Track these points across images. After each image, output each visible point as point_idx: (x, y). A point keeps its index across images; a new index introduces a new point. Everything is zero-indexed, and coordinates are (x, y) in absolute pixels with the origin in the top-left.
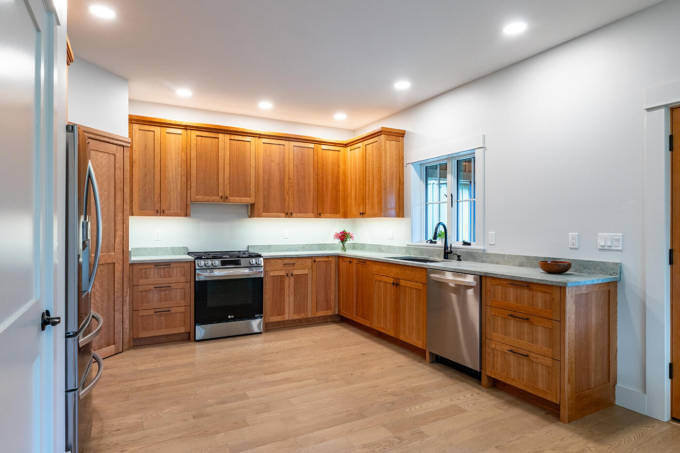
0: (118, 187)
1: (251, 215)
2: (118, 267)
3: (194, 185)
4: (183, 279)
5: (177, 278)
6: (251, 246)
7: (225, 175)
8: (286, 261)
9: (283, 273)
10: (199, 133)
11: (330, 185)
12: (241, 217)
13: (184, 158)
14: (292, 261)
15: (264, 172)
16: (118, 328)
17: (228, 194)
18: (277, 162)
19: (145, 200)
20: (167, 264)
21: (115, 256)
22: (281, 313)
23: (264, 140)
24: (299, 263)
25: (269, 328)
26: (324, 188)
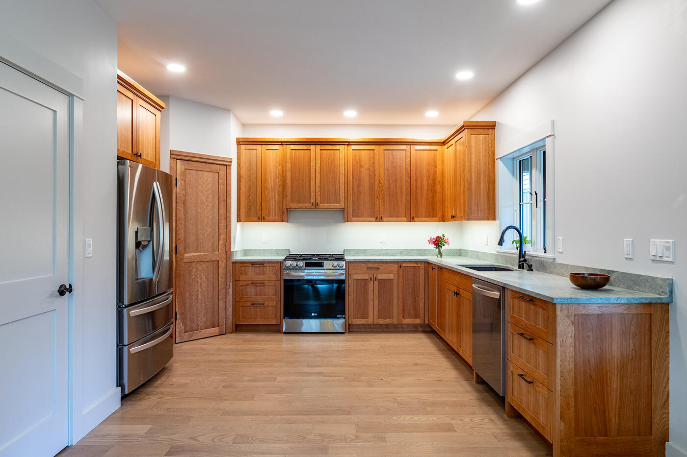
0: (222, 198)
1: (347, 220)
2: (222, 265)
3: (289, 193)
4: (274, 277)
5: (269, 275)
6: (347, 250)
7: (316, 182)
8: (370, 265)
9: (366, 277)
10: (292, 147)
11: (425, 188)
12: (337, 222)
13: (281, 171)
14: (376, 265)
15: (353, 178)
16: (222, 314)
17: (318, 201)
18: (367, 167)
19: (249, 209)
20: (262, 264)
21: (218, 255)
22: (365, 316)
23: (354, 147)
24: (383, 267)
25: (350, 329)
26: (419, 191)
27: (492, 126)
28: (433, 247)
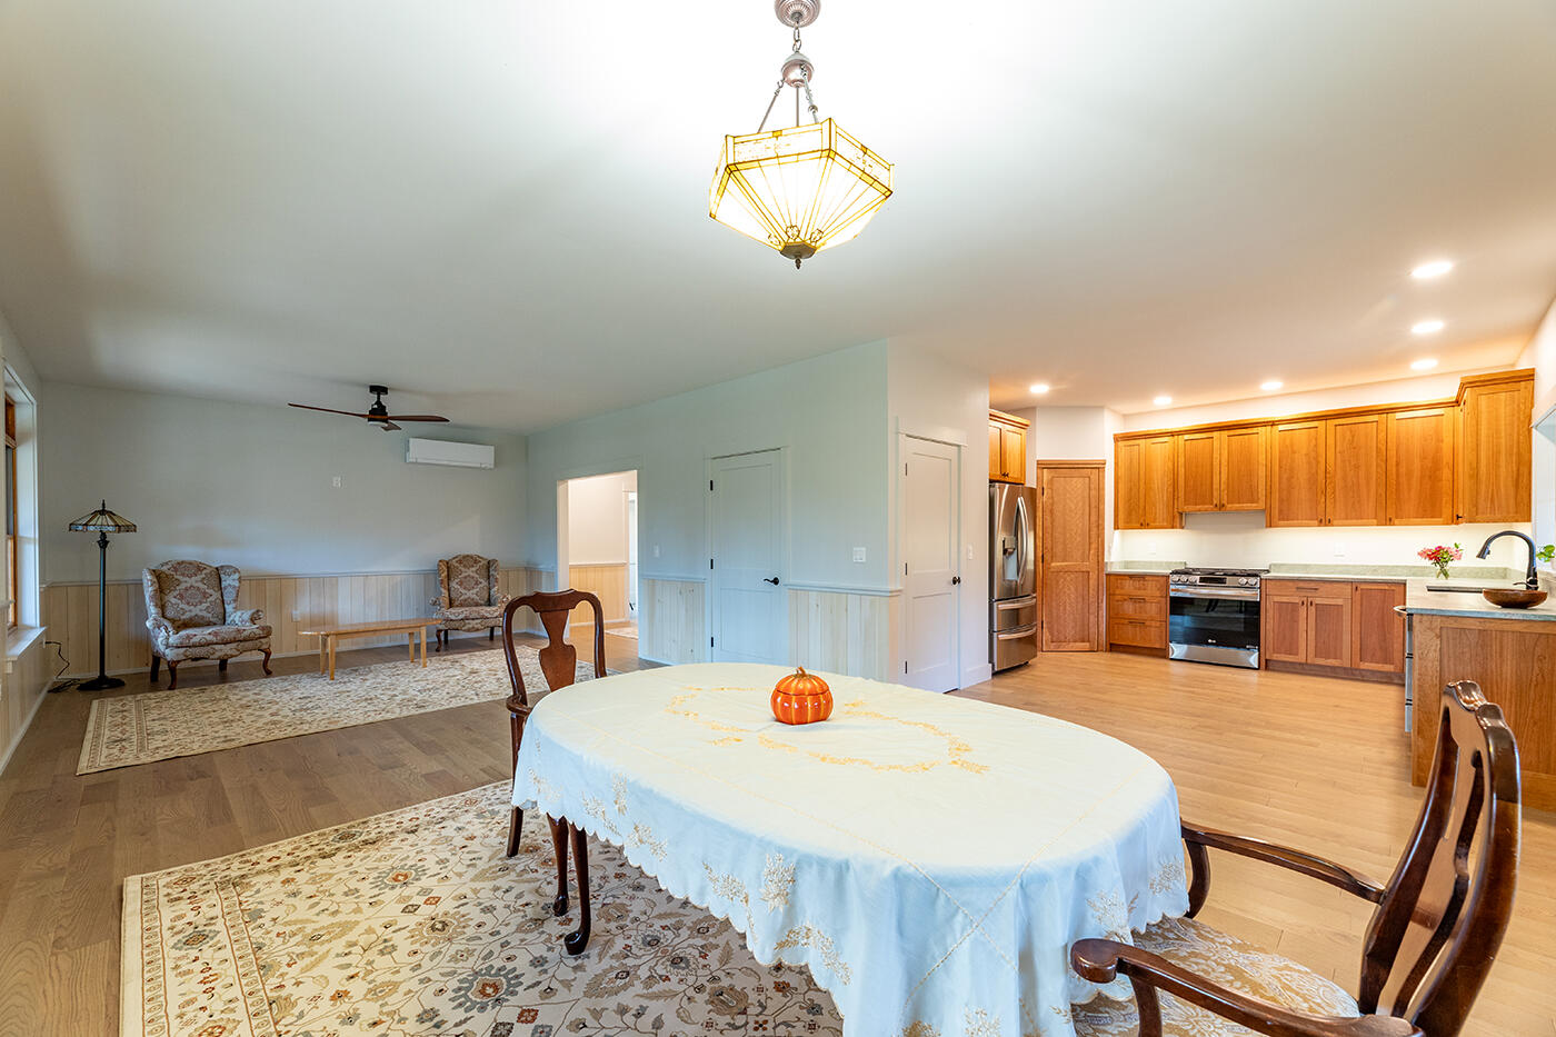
0: (1093, 505)
1: (1270, 525)
2: (1093, 576)
3: (1181, 494)
4: (1158, 594)
5: (1152, 590)
6: (1275, 565)
7: (1221, 478)
8: (1301, 585)
9: (1296, 600)
10: (1186, 437)
11: (1417, 474)
12: (1258, 527)
13: (1171, 467)
14: (1313, 585)
15: (1280, 467)
17: (1225, 502)
18: (1304, 452)
19: (1130, 514)
20: (1142, 577)
21: (1089, 565)
22: (1293, 650)
23: (1281, 427)
24: (1324, 588)
25: (1266, 665)
26: (1403, 480)
27: (1529, 376)
28: (1428, 563)
